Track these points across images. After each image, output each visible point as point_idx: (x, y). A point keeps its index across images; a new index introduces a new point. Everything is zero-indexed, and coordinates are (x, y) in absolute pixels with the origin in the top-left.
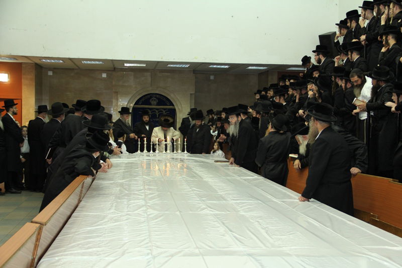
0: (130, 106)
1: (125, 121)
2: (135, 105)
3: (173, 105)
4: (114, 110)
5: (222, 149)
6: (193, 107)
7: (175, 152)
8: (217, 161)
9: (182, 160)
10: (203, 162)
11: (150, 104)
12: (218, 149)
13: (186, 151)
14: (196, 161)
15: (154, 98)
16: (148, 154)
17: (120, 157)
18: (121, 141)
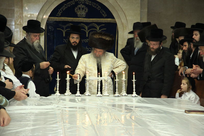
0: (43, 19)
1: (33, 43)
2: (50, 16)
3: (112, 17)
4: (15, 24)
5: (194, 90)
6: (145, 21)
7: (117, 94)
8: (190, 111)
9: (128, 109)
10: (165, 112)
11: (76, 16)
12: (188, 91)
13: (134, 93)
14: (154, 111)
15: (81, 6)
16: (73, 96)
17: (25, 103)
18: (28, 76)
